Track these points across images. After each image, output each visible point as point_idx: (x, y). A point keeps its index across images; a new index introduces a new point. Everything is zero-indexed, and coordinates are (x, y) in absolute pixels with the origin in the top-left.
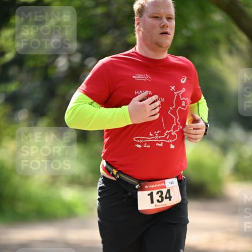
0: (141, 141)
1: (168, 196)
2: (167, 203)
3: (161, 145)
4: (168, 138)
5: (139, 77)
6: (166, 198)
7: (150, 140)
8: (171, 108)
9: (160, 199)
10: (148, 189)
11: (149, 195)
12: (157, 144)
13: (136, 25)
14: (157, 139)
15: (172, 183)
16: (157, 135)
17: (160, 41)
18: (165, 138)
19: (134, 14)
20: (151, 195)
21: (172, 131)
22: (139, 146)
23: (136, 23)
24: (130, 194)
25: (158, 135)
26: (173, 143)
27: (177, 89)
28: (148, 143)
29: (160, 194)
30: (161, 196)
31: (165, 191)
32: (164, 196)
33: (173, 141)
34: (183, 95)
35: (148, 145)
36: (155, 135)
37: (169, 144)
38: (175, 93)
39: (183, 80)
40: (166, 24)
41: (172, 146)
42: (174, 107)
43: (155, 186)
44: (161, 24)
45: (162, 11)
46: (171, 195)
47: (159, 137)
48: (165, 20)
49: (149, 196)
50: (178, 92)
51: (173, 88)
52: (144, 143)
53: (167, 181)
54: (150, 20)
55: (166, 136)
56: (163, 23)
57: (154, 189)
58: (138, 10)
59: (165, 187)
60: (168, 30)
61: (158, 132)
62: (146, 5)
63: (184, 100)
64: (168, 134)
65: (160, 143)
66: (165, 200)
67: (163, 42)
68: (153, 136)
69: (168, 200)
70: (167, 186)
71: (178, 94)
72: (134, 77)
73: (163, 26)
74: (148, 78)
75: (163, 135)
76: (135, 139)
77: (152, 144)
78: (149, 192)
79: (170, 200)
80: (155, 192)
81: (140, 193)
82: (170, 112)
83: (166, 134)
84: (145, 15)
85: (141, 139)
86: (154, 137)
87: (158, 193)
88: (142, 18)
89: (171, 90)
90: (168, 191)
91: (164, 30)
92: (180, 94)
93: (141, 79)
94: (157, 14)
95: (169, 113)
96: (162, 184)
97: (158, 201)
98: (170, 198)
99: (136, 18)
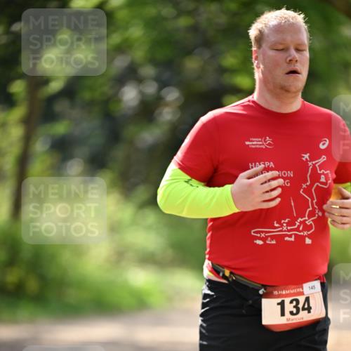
0: (263, 235)
1: (306, 306)
2: (304, 317)
3: (293, 239)
4: (301, 228)
5: (254, 143)
6: (304, 309)
7: (276, 232)
8: (304, 186)
9: (295, 311)
10: (278, 296)
11: (278, 304)
12: (287, 239)
13: (253, 60)
14: (285, 231)
15: (313, 288)
16: (285, 225)
17: (286, 84)
18: (297, 229)
19: (251, 43)
20: (282, 304)
21: (307, 218)
22: (260, 242)
23: (254, 57)
24: (250, 302)
25: (287, 226)
26: (309, 236)
27: (312, 159)
28: (273, 238)
29: (294, 303)
30: (296, 307)
31: (302, 299)
32: (300, 306)
33: (309, 233)
34: (321, 167)
35: (272, 239)
36: (282, 226)
37: (303, 238)
38: (310, 164)
39: (324, 144)
40: (294, 57)
41: (308, 241)
42: (308, 184)
43: (288, 292)
44: (287, 58)
45: (289, 38)
46: (311, 305)
47: (289, 228)
48: (293, 52)
49: (279, 306)
50: (314, 163)
51: (306, 156)
52: (267, 237)
53: (306, 286)
54: (271, 53)
55: (299, 226)
56: (290, 56)
57: (287, 296)
58: (255, 38)
59: (302, 294)
60: (298, 67)
61: (287, 221)
62: (266, 31)
63: (323, 174)
64: (301, 222)
65: (290, 236)
66: (301, 312)
67: (290, 86)
68: (279, 227)
69: (306, 312)
70: (305, 293)
71: (314, 165)
72: (247, 143)
73: (290, 60)
74: (269, 144)
75: (295, 225)
76: (254, 232)
77: (279, 238)
78: (279, 300)
79: (309, 312)
80: (287, 300)
81: (265, 302)
82: (303, 192)
83: (298, 224)
84: (264, 45)
85: (262, 232)
86: (282, 228)
87: (291, 302)
88: (261, 49)
89: (304, 159)
90: (307, 299)
91: (292, 68)
92: (317, 165)
93: (258, 146)
94: (281, 44)
95: (301, 192)
96: (298, 290)
97: (292, 313)
98: (309, 309)
99: (254, 49)
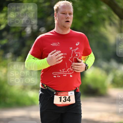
0: (56, 74)
1: (69, 99)
2: (68, 103)
3: (66, 75)
4: (69, 72)
6: (68, 100)
7: (60, 73)
8: (70, 58)
9: (65, 100)
10: (60, 95)
11: (59, 98)
12: (64, 75)
13: (55, 16)
14: (63, 73)
15: (72, 93)
16: (63, 71)
18: (67, 72)
19: (54, 11)
20: (61, 98)
21: (71, 68)
22: (55, 77)
23: (55, 15)
25: (64, 71)
26: (71, 74)
28: (59, 75)
29: (65, 98)
30: (65, 99)
31: (67, 97)
32: (67, 99)
33: (71, 73)
35: (59, 76)
36: (62, 71)
37: (69, 75)
38: (72, 51)
39: (77, 44)
40: (68, 17)
41: (71, 76)
42: (72, 57)
43: (63, 94)
44: (66, 17)
45: (67, 10)
46: (70, 99)
47: (65, 72)
48: (68, 15)
49: (60, 98)
50: (74, 50)
51: (71, 48)
52: (57, 75)
53: (69, 93)
54: (61, 15)
55: (68, 71)
56: (67, 16)
57: (62, 95)
58: (56, 9)
59: (68, 95)
60: (69, 20)
61: (64, 69)
62: (60, 7)
63: (77, 54)
64: (69, 70)
65: (65, 74)
66: (67, 101)
67: (66, 26)
68: (61, 72)
69: (69, 101)
70: (69, 95)
71: (74, 51)
73: (67, 18)
76: (54, 73)
77: (61, 75)
78: (60, 97)
79: (70, 101)
80: (62, 97)
81: (55, 96)
82: (70, 60)
83: (68, 70)
84: (59, 12)
85: (56, 73)
87: (64, 98)
88: (58, 13)
89: (70, 49)
90: (69, 97)
91: (67, 20)
92: (75, 51)
94: (64, 12)
95: (69, 60)
96: (66, 94)
97: (64, 101)
98: (70, 100)
99: (55, 13)
